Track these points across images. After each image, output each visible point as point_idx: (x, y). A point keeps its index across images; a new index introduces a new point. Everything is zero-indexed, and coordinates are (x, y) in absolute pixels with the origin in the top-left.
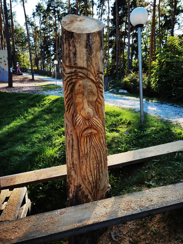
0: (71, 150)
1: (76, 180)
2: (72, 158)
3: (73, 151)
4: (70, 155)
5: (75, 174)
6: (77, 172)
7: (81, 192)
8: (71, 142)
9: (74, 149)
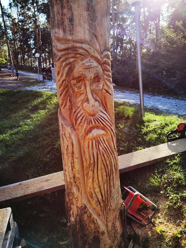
0: (70, 159)
1: (80, 199)
2: (72, 170)
3: (73, 160)
4: (70, 165)
5: (77, 191)
6: (80, 189)
7: (87, 216)
8: (70, 149)
9: (74, 157)
